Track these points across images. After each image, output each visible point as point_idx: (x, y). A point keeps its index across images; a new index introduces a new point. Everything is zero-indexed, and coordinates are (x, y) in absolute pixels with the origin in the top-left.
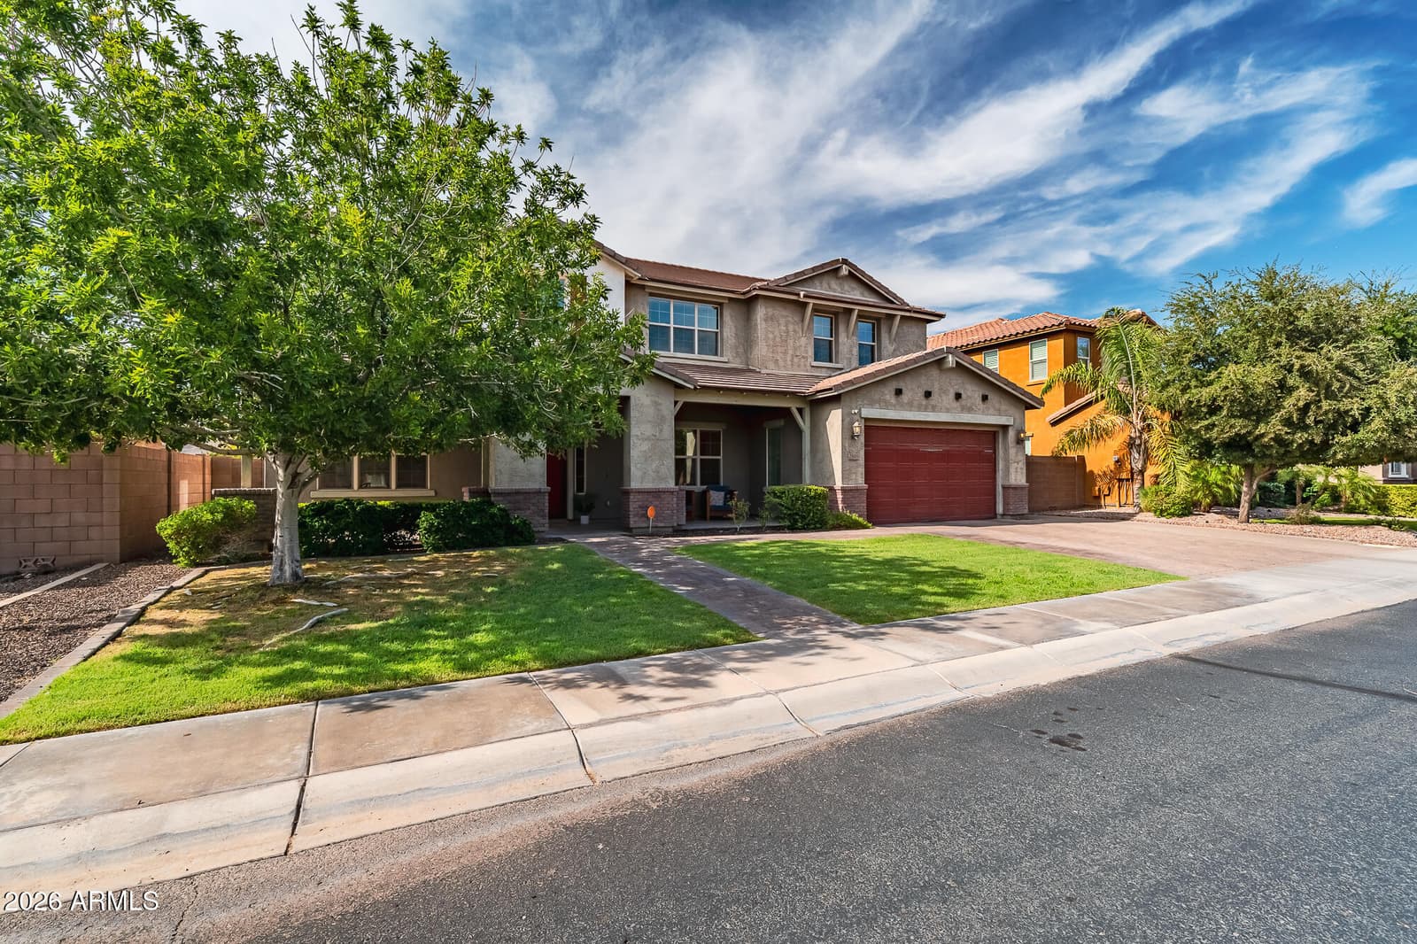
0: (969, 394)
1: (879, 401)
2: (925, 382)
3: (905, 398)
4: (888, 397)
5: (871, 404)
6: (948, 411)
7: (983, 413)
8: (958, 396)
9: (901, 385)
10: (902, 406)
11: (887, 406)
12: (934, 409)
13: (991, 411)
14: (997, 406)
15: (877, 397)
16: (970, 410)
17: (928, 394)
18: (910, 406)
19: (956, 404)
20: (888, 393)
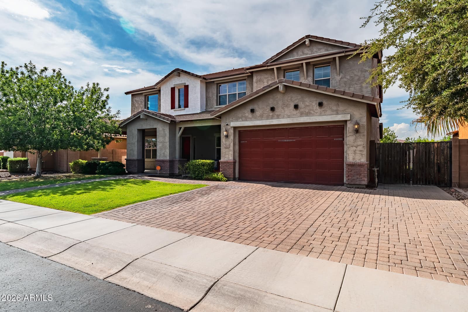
0: (307, 104)
1: (241, 118)
2: (271, 101)
3: (258, 113)
4: (247, 114)
5: (237, 120)
6: (289, 117)
7: (320, 115)
8: (296, 107)
9: (254, 106)
10: (256, 118)
11: (246, 119)
12: (278, 117)
13: (329, 112)
14: (335, 108)
15: (240, 115)
16: (308, 114)
17: (273, 109)
18: (261, 117)
19: (295, 112)
20: (247, 112)
